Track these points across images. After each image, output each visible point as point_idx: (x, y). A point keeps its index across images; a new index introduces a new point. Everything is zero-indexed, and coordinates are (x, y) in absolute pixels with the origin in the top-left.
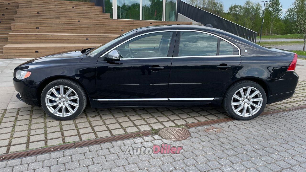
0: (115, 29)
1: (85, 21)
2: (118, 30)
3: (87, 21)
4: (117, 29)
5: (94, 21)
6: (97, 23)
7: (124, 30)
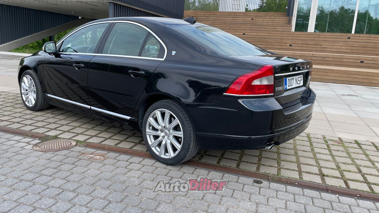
0: (281, 43)
1: (251, 34)
2: (284, 45)
3: (254, 34)
4: (284, 43)
5: (262, 34)
6: (267, 37)
7: (293, 45)
